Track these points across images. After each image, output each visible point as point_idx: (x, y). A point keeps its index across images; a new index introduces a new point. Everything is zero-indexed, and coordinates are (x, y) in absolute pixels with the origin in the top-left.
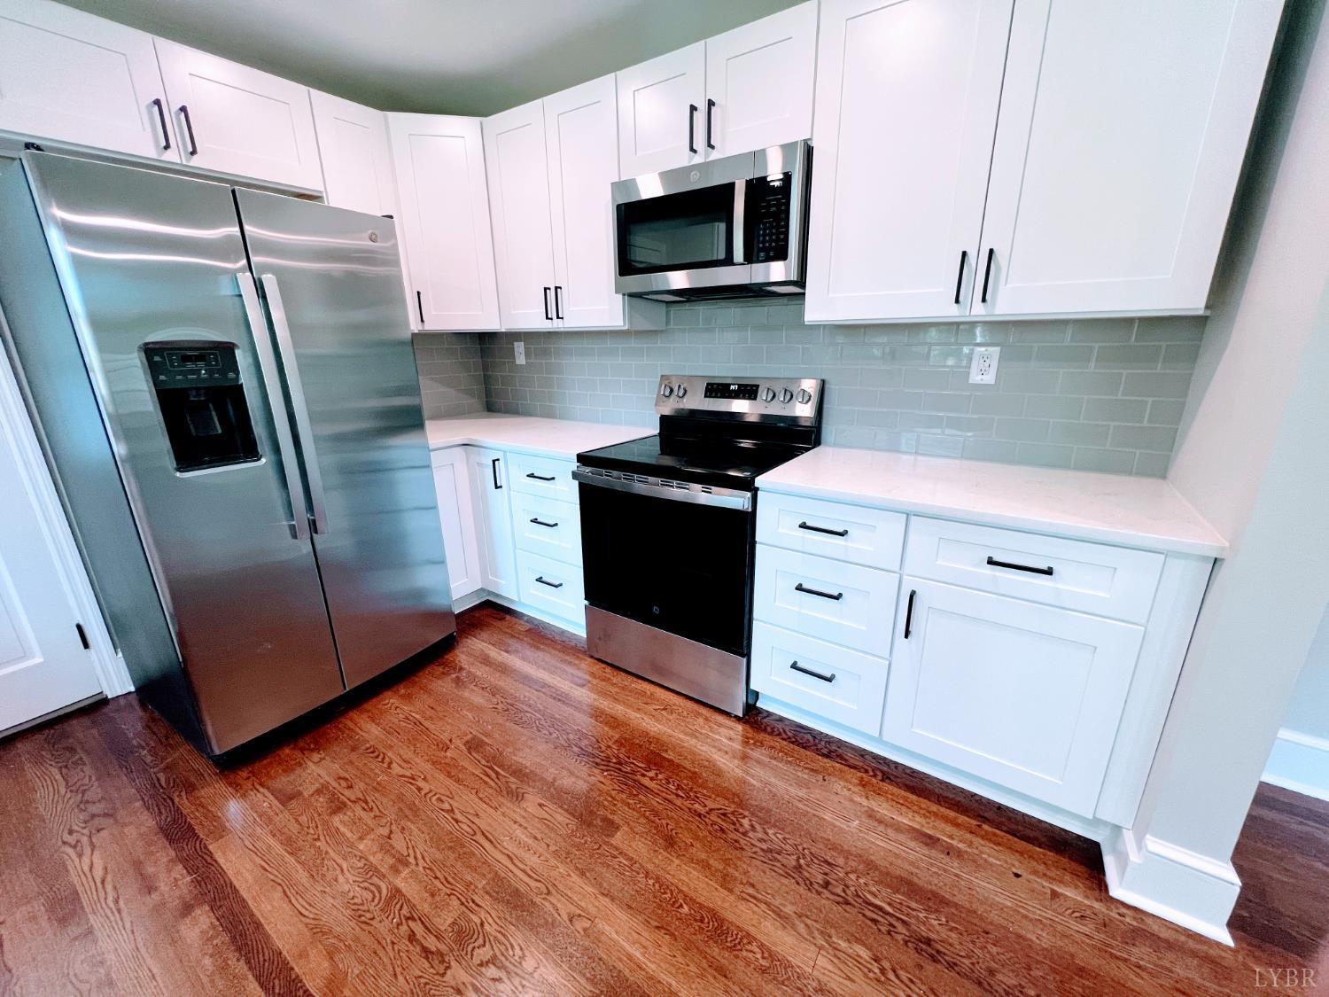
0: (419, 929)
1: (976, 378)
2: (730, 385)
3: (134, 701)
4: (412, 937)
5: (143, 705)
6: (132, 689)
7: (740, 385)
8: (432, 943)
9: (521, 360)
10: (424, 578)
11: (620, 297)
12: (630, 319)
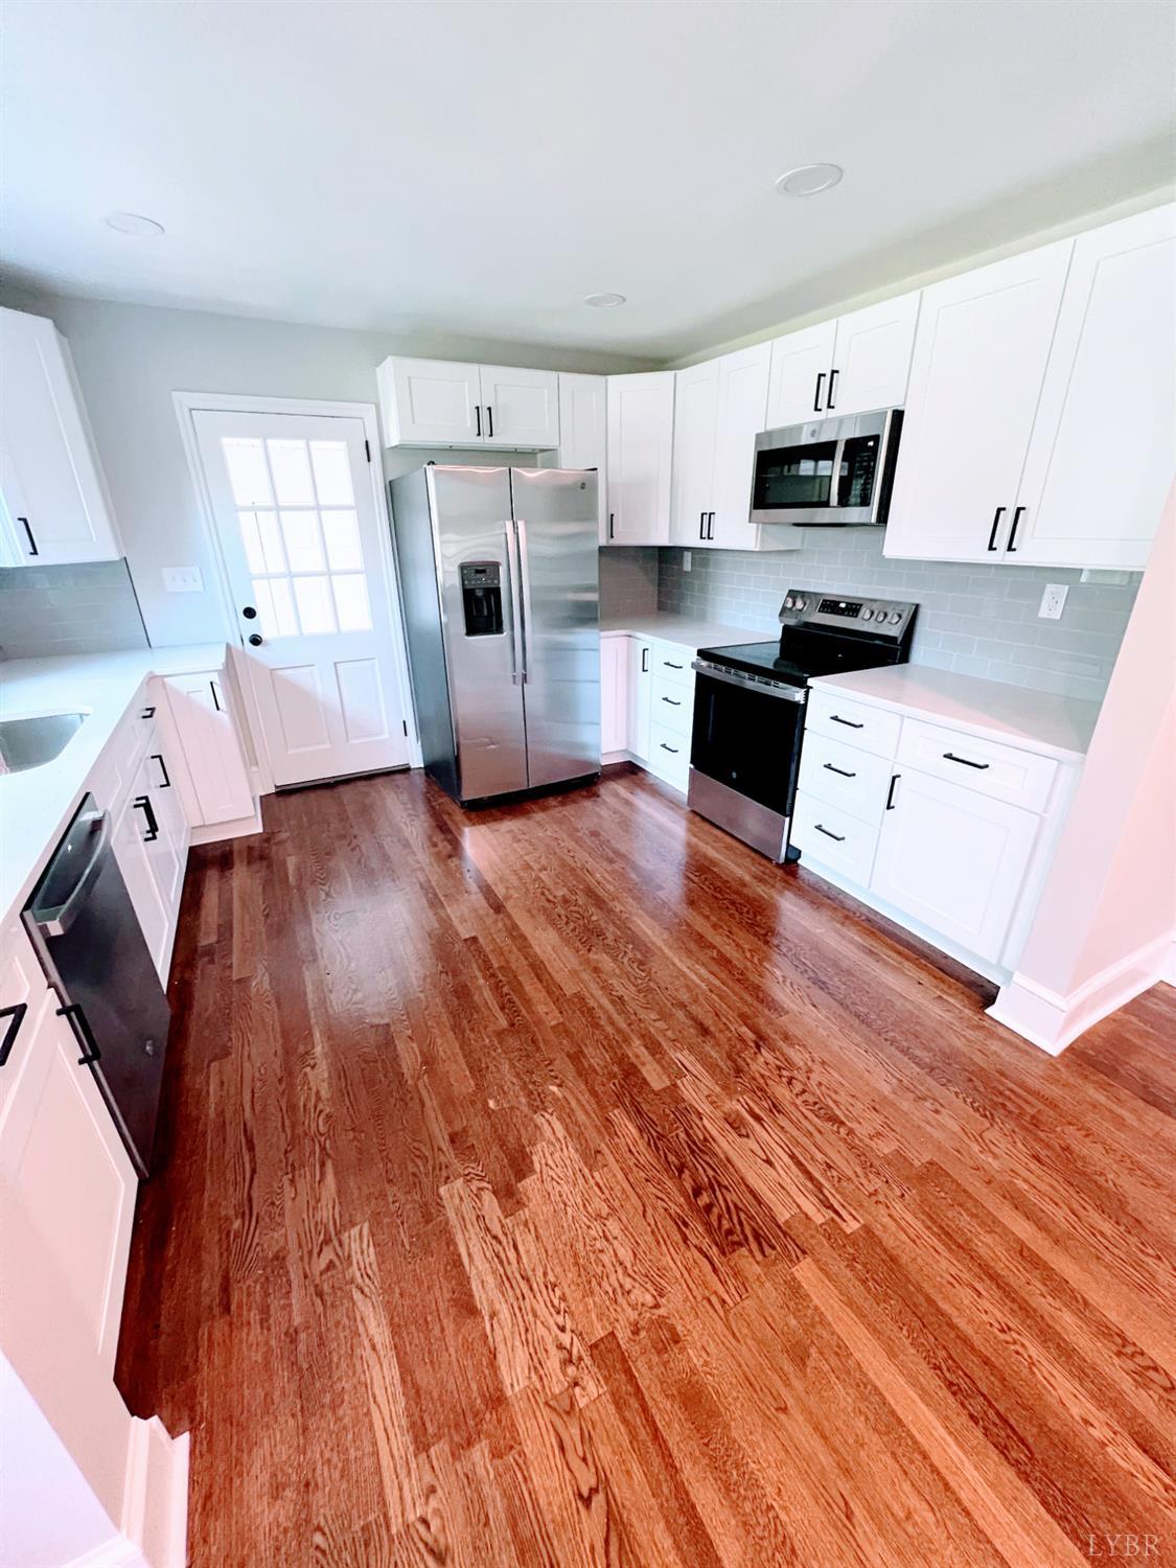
0: (547, 892)
1: (1043, 613)
2: (840, 602)
3: (423, 771)
4: (543, 894)
5: (427, 774)
6: (422, 766)
7: (848, 604)
8: (551, 898)
9: (687, 567)
10: (586, 735)
11: (754, 525)
12: (763, 540)
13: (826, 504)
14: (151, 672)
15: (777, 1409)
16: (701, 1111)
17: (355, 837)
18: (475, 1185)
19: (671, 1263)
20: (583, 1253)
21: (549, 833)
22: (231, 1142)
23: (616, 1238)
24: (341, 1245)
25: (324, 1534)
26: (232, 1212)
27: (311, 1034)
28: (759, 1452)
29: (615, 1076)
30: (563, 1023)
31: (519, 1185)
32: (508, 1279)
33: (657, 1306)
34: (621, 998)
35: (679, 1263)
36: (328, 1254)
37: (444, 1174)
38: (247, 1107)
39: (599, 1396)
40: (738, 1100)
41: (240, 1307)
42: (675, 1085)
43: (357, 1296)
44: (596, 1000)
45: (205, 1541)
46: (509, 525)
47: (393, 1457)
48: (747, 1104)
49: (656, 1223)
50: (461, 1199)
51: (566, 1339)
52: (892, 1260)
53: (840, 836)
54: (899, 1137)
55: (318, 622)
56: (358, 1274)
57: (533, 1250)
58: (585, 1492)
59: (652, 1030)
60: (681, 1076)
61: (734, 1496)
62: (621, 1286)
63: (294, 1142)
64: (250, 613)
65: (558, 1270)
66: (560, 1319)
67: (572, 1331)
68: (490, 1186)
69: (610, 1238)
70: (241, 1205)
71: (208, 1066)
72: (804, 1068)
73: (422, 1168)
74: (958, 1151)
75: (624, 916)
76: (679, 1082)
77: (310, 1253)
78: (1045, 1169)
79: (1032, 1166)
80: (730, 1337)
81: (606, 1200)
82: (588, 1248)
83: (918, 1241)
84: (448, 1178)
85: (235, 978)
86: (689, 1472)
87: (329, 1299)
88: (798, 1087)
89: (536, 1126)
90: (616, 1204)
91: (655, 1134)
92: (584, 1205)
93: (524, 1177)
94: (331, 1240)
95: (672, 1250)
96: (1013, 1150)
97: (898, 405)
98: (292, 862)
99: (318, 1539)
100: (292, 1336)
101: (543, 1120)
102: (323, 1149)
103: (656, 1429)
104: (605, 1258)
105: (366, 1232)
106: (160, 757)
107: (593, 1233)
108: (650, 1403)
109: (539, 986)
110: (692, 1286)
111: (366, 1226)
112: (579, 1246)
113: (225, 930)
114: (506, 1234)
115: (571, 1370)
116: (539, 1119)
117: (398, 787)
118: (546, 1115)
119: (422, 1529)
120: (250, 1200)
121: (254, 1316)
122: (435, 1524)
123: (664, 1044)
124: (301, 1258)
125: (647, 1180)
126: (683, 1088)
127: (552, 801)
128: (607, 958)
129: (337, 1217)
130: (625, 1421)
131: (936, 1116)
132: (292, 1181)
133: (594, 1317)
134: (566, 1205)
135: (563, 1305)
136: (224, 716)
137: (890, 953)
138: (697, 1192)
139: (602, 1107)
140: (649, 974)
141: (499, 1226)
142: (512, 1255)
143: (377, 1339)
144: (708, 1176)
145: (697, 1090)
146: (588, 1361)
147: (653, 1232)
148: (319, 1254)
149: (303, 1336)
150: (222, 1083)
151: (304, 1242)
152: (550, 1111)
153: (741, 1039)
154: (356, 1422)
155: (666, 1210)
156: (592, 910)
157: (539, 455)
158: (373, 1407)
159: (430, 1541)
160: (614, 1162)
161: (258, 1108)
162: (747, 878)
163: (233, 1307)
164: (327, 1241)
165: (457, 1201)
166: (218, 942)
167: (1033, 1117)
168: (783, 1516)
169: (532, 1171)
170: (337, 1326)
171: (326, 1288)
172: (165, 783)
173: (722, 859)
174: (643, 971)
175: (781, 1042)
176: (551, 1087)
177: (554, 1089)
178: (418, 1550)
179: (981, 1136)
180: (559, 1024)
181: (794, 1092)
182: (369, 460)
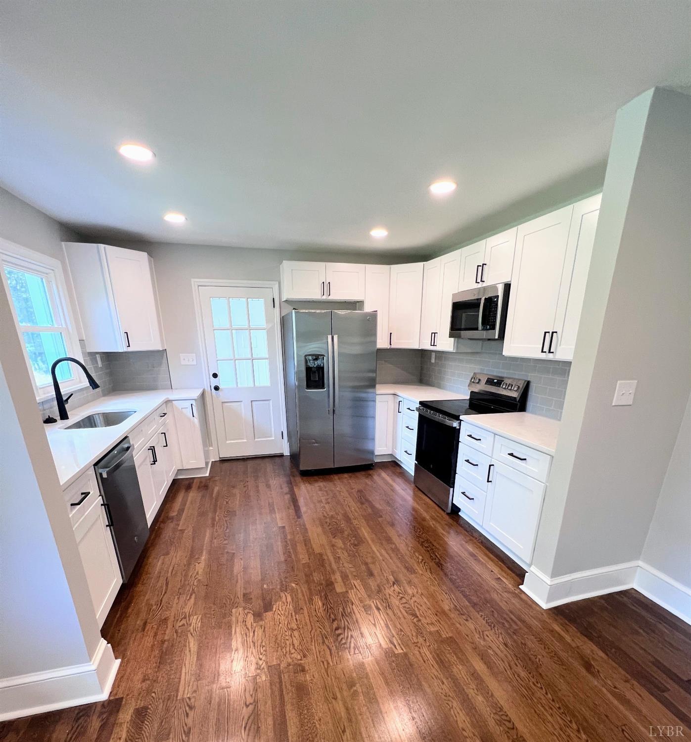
0: (325, 513)
2: (494, 379)
3: (289, 457)
4: (323, 513)
5: (290, 459)
6: (289, 455)
7: (498, 380)
8: (326, 515)
9: (433, 360)
11: (452, 339)
12: (457, 348)
13: (477, 329)
14: (168, 398)
15: (332, 698)
16: (354, 602)
17: (248, 482)
18: (246, 611)
19: (314, 648)
20: (279, 639)
21: (338, 489)
22: (160, 582)
23: (295, 637)
24: (189, 620)
25: (156, 694)
26: (154, 603)
27: (202, 552)
28: (318, 708)
29: (322, 584)
30: (308, 563)
31: (264, 614)
32: (247, 641)
33: (301, 660)
34: (339, 558)
35: (317, 650)
36: (184, 622)
37: (236, 605)
38: (170, 571)
39: (266, 680)
40: (373, 602)
41: (148, 630)
42: (347, 592)
43: (189, 635)
44: (328, 557)
45: (118, 687)
46: (330, 337)
47: (185, 680)
48: (376, 603)
49: (314, 635)
50: (239, 614)
51: (261, 662)
52: (410, 665)
53: (471, 497)
54: (441, 626)
55: (246, 382)
56: (192, 630)
57: (260, 634)
58: (248, 703)
59: (347, 571)
60: (352, 588)
61: (302, 717)
62: (290, 651)
63: (183, 586)
64: (215, 376)
65: (267, 642)
66: (261, 656)
67: (264, 660)
68: (252, 612)
69: (293, 636)
70: (158, 601)
71: (160, 557)
72: (411, 595)
73: (228, 602)
74: (467, 636)
75: (357, 526)
76: (349, 591)
77: (178, 620)
78: (507, 649)
79: (501, 647)
80: (326, 674)
81: (297, 625)
82: (283, 638)
83: (426, 661)
84: (237, 607)
85: (179, 528)
86: (288, 707)
87: (179, 635)
88: (404, 601)
89: (280, 596)
90: (301, 627)
91: (329, 607)
92: (288, 625)
93: (267, 612)
94: (186, 618)
95: (316, 645)
96: (496, 641)
97: (506, 280)
98: (216, 489)
99: (153, 694)
100: (163, 642)
101: (284, 595)
102: (193, 590)
103: (282, 694)
104: (288, 642)
105: (199, 618)
106: (165, 433)
107: (287, 633)
108: (284, 687)
109: (304, 548)
110: (319, 657)
111: (200, 616)
112: (279, 636)
113: (181, 511)
114: (252, 628)
115: (259, 671)
116: (282, 594)
117: (275, 463)
118: (286, 593)
119: (188, 700)
120: (161, 601)
121: (152, 634)
122: (193, 700)
123: (350, 577)
124: (174, 621)
125: (318, 621)
126: (350, 594)
127: (346, 475)
128: (341, 542)
129: (191, 611)
130: (271, 689)
131: (465, 622)
132: (178, 598)
133: (274, 658)
134: (280, 623)
135: (264, 653)
136: (196, 421)
137: (485, 557)
138: (337, 629)
139: (311, 594)
140: (357, 551)
141: (250, 624)
142: (251, 634)
143: (192, 649)
144: (344, 624)
145: (356, 595)
146: (266, 670)
147: (311, 638)
148: (180, 621)
149: (166, 643)
150: (163, 563)
151: (176, 617)
152: (288, 592)
153: (387, 580)
154: (177, 669)
155: (320, 632)
156: (343, 522)
157: (357, 304)
158: (184, 666)
159: (189, 704)
160: (307, 612)
161: (174, 573)
162: (428, 517)
163: (146, 630)
164: (185, 618)
165: (238, 614)
166: (177, 515)
167: (515, 630)
168: (318, 726)
169: (271, 610)
170: (179, 642)
171: (179, 631)
172: (165, 445)
173: (419, 508)
174: (355, 549)
175: (406, 584)
176: (292, 584)
177: (294, 585)
178: (184, 705)
179: (483, 632)
180: (306, 563)
181: (401, 602)
182: (274, 307)
